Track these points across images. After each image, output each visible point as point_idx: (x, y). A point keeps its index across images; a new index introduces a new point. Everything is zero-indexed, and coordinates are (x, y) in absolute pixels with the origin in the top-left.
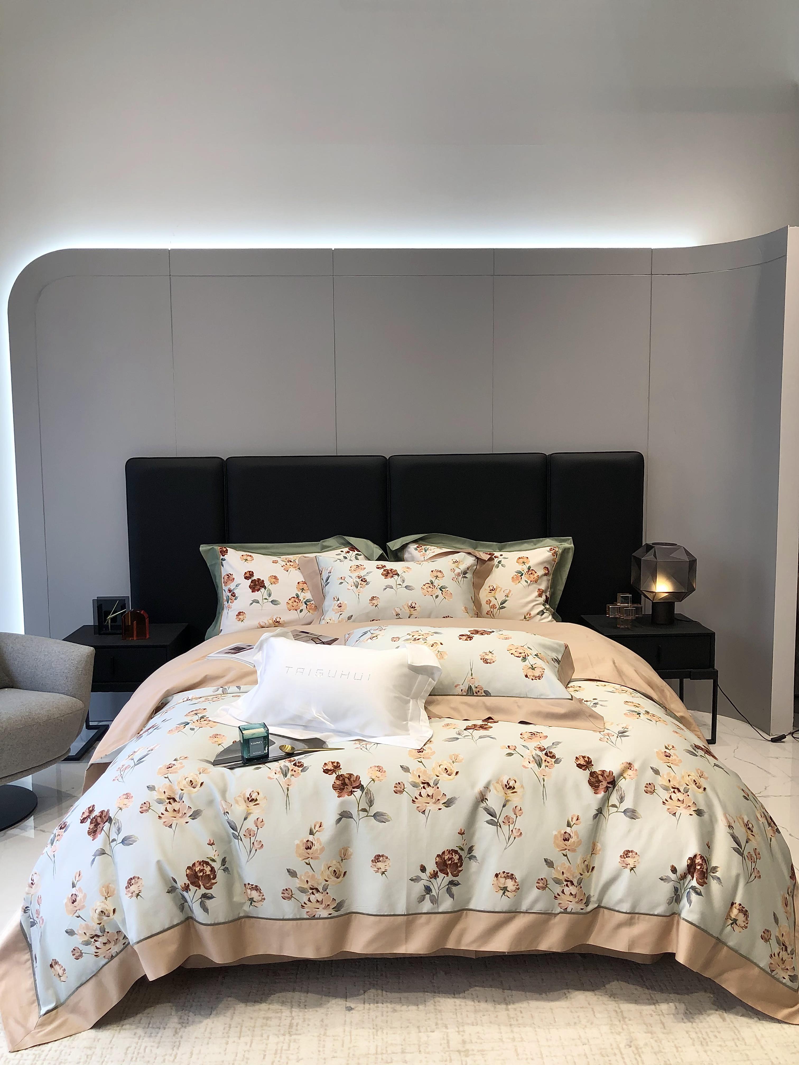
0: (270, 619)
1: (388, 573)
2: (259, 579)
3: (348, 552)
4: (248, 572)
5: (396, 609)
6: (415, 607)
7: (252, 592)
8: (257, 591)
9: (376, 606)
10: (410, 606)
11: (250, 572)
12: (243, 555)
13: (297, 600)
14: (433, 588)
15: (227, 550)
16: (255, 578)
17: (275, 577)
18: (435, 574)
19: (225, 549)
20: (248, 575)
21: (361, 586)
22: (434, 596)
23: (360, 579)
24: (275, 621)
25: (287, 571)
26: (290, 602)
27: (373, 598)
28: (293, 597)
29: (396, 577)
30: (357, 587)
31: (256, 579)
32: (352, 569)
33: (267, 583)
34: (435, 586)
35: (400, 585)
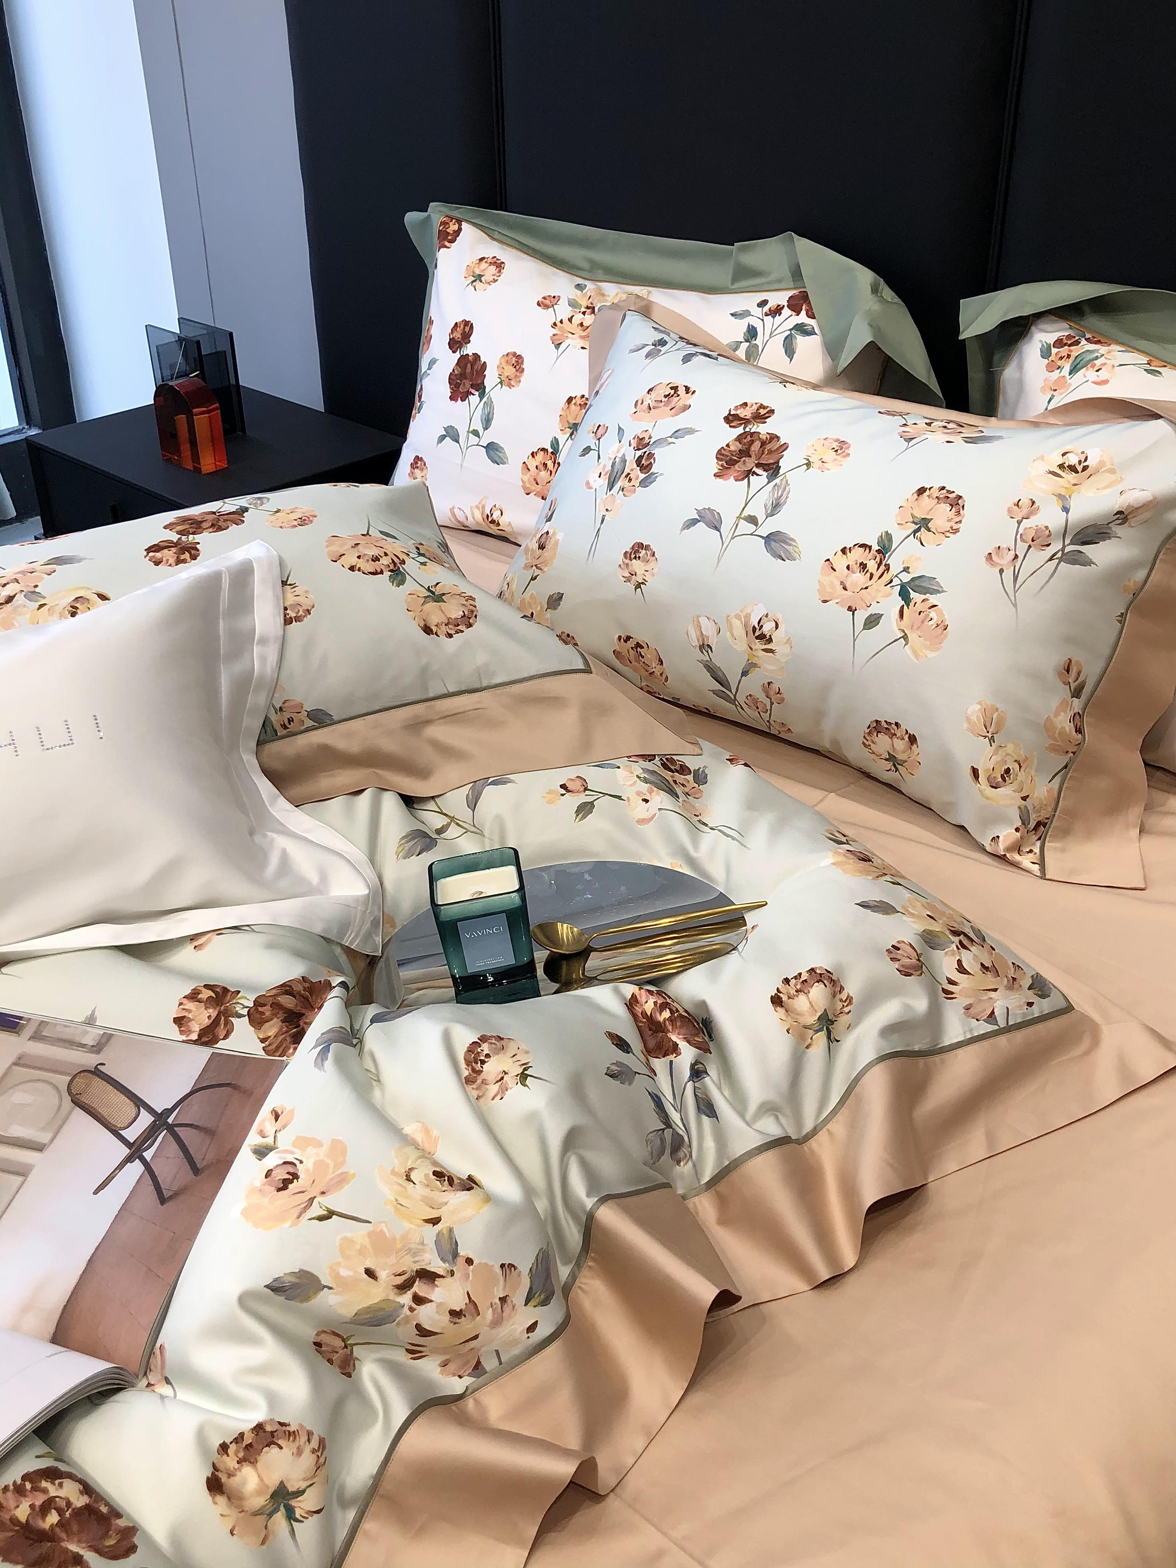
0: (477, 507)
1: (745, 453)
2: (477, 356)
3: (777, 311)
4: (462, 326)
5: (703, 621)
6: (770, 640)
7: (451, 398)
8: (462, 400)
9: (638, 586)
10: (754, 629)
11: (466, 323)
12: (482, 259)
13: (550, 464)
14: (877, 575)
15: (460, 229)
16: (469, 349)
17: (517, 362)
18: (925, 507)
19: (456, 227)
20: (458, 335)
21: (627, 484)
22: (861, 616)
23: (639, 453)
24: (488, 516)
25: (558, 346)
26: (532, 464)
27: (637, 551)
28: (543, 450)
29: (760, 479)
30: (611, 486)
31: (470, 354)
32: (649, 400)
33: (491, 379)
34: (888, 567)
35: (752, 520)
